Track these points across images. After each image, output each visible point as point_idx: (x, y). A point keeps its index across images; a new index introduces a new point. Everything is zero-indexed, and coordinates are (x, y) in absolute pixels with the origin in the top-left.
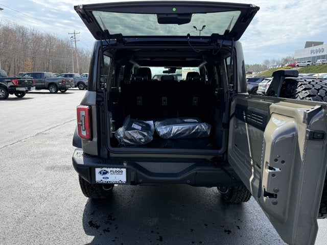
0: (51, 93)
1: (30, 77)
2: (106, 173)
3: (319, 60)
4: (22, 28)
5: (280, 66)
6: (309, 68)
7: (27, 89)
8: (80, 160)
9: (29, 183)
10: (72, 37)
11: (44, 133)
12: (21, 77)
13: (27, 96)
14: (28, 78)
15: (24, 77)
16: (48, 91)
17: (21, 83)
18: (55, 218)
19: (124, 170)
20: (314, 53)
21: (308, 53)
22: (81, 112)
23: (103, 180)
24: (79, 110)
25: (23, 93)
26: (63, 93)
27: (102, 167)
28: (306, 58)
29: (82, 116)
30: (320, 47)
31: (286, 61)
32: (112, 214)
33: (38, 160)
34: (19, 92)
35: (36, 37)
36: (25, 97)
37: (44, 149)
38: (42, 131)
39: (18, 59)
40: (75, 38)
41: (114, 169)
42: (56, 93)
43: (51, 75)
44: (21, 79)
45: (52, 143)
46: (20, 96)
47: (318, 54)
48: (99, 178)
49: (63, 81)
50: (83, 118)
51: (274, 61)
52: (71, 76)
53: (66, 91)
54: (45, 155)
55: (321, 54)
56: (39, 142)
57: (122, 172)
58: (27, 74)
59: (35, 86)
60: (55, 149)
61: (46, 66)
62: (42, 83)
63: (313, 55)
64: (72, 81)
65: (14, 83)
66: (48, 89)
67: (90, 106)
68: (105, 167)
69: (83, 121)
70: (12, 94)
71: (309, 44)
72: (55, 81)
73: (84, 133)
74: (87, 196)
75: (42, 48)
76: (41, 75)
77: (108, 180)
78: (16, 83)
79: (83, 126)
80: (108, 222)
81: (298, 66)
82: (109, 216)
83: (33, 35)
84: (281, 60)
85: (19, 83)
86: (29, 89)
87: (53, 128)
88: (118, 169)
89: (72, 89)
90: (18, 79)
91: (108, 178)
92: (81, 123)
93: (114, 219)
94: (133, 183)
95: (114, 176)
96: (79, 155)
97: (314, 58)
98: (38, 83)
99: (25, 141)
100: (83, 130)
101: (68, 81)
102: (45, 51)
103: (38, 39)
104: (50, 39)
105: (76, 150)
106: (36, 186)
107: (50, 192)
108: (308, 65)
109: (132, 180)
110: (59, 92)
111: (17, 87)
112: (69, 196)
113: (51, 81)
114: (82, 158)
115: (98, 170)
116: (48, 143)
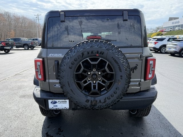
0: (25, 50)
1: (12, 41)
2: (55, 103)
3: (177, 28)
4: (7, 13)
5: (155, 32)
6: (171, 32)
7: (11, 48)
8: (38, 94)
9: (9, 107)
10: (37, 17)
11: (20, 74)
12: (7, 41)
13: (11, 52)
14: (11, 41)
15: (9, 41)
16: (23, 49)
17: (7, 44)
18: (24, 131)
19: (68, 101)
20: (174, 24)
21: (170, 24)
22: (37, 62)
23: (54, 107)
24: (36, 61)
25: (9, 50)
26: (32, 49)
27: (53, 99)
28: (170, 27)
29: (38, 65)
30: (177, 20)
31: (158, 28)
32: (60, 127)
33: (15, 91)
34: (7, 49)
35: (16, 18)
36: (10, 52)
37: (19, 84)
38: (18, 73)
39: (6, 31)
40: (38, 18)
41: (61, 100)
42: (28, 49)
43: (25, 39)
44: (7, 42)
45: (24, 80)
46: (7, 52)
47: (176, 24)
48: (51, 106)
49: (32, 43)
50: (39, 67)
51: (151, 29)
52: (37, 39)
53: (33, 48)
54: (20, 88)
55: (178, 24)
56: (16, 80)
57: (66, 102)
58: (11, 39)
59: (15, 46)
60: (26, 84)
61: (22, 34)
62: (20, 44)
63: (173, 25)
64: (37, 43)
65: (3, 44)
66: (23, 47)
67: (43, 59)
68: (55, 99)
69: (39, 69)
70: (2, 51)
71: (171, 19)
72: (27, 43)
73: (40, 77)
74: (45, 116)
75: (19, 24)
76: (19, 39)
77: (57, 107)
78: (4, 44)
79: (39, 72)
80: (58, 133)
81: (165, 31)
82: (59, 129)
83: (14, 16)
84: (155, 28)
85: (6, 44)
86: (12, 48)
87: (25, 71)
88: (63, 100)
89: (37, 47)
90: (5, 42)
91: (57, 106)
92: (38, 70)
93: (62, 131)
94: (73, 109)
95: (61, 104)
96: (37, 91)
97: (174, 26)
98: (18, 44)
99: (8, 80)
100: (39, 75)
101: (35, 43)
102: (22, 26)
103: (17, 19)
104: (24, 19)
105: (36, 87)
106: (13, 109)
107: (21, 113)
108: (171, 30)
109: (73, 107)
110: (30, 49)
111: (5, 47)
112: (34, 115)
113: (25, 43)
114: (39, 93)
115: (50, 101)
116: (22, 80)
